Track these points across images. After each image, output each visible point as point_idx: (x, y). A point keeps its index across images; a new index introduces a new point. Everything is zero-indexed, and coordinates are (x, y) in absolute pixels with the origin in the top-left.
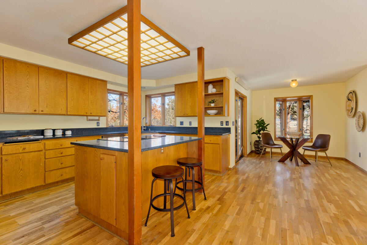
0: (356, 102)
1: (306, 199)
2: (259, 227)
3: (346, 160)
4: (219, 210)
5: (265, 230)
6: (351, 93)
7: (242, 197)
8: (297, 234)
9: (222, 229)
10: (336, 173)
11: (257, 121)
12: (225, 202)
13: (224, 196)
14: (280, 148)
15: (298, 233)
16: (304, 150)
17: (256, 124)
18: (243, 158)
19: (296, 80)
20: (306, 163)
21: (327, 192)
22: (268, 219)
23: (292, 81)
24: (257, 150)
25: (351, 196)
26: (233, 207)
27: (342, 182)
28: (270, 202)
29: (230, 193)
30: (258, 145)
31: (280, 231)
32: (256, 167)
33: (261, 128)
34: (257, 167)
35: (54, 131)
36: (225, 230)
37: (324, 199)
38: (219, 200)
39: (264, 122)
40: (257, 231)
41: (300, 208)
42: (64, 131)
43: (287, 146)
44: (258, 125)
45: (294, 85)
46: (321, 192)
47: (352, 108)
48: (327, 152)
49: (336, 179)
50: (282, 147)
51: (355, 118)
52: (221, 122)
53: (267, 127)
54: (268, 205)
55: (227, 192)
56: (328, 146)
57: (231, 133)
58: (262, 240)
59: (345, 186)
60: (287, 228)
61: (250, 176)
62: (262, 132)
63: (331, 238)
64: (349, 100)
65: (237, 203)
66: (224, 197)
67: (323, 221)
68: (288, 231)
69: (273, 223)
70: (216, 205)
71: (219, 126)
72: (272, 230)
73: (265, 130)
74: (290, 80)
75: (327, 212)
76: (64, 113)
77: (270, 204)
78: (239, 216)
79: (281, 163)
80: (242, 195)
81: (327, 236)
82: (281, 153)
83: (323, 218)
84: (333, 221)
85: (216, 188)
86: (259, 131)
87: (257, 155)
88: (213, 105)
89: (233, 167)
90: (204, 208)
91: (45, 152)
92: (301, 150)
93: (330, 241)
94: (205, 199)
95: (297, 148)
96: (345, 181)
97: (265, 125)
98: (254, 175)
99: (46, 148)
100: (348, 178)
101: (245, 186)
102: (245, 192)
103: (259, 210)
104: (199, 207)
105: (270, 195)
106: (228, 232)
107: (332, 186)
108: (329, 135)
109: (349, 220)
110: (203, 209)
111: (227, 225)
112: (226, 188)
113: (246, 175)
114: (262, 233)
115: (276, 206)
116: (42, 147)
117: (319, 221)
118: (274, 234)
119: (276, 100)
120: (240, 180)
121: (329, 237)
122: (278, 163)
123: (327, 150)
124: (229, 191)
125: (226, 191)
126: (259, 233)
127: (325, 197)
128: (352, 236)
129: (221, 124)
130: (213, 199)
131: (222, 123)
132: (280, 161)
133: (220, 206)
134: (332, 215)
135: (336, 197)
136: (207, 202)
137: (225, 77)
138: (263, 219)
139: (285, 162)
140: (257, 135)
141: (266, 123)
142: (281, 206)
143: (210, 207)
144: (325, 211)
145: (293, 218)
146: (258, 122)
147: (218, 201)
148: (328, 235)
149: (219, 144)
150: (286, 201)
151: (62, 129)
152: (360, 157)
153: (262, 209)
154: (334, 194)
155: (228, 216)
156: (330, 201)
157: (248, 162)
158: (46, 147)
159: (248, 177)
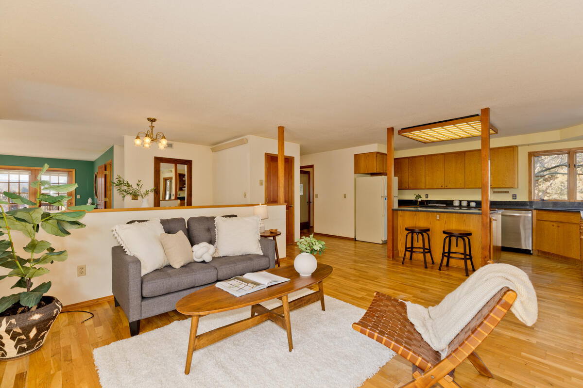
35: (460, 202)
42: (469, 202)
151: (467, 201)
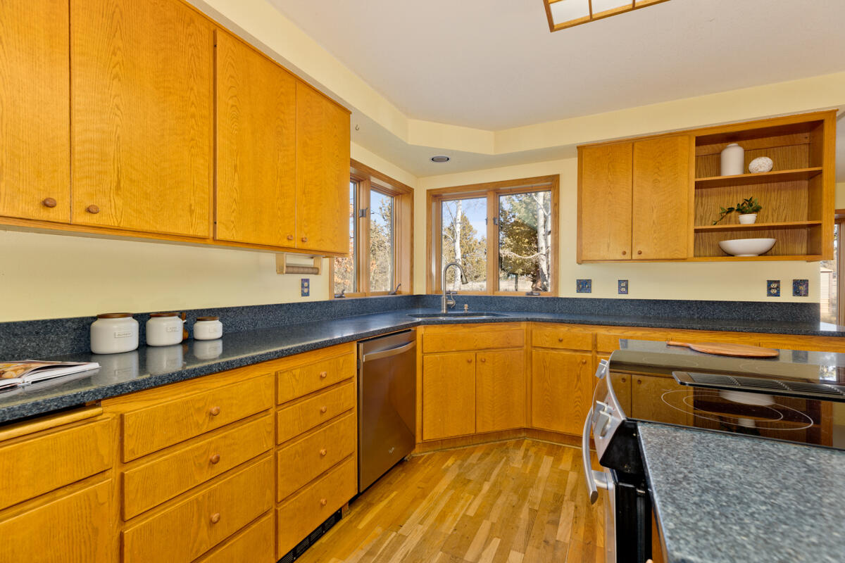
52: (770, 283)
71: (761, 296)
76: (203, 229)
88: (748, 219)
91: (122, 475)
99: (133, 452)
116: (104, 451)
129: (769, 289)
131: (773, 287)
137: (837, 110)
158: (129, 445)
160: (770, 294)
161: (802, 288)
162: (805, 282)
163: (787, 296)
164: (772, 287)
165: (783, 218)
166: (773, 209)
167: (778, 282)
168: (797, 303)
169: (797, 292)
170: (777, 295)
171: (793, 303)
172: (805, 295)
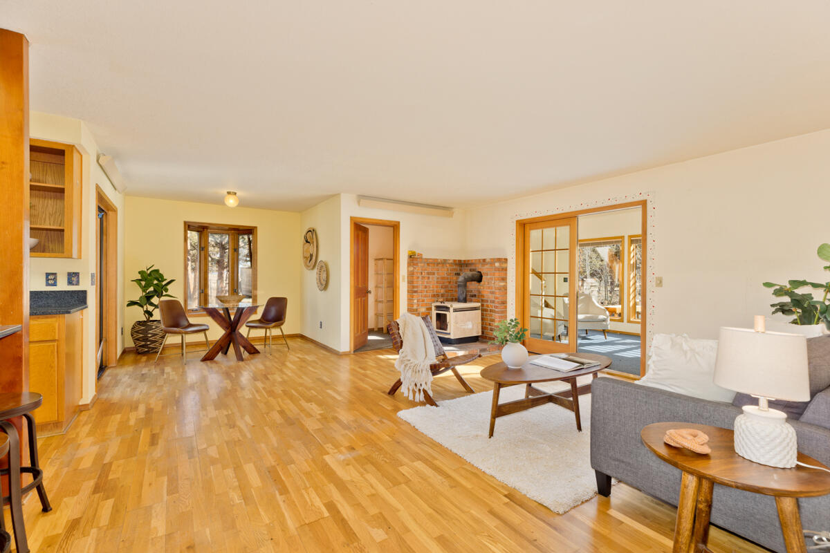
0: (317, 247)
1: (279, 409)
2: (230, 488)
3: (302, 337)
4: (116, 510)
5: (243, 487)
6: (310, 231)
7: (159, 455)
8: (292, 464)
9: (152, 539)
10: (298, 358)
11: (139, 273)
12: (122, 486)
13: (107, 476)
14: (205, 330)
15: (292, 462)
16: (248, 328)
17: (138, 281)
18: (108, 372)
19: (235, 194)
20: (253, 352)
21: (300, 388)
22: (238, 468)
23: (229, 193)
24: (142, 346)
25: (326, 384)
26: (150, 484)
27: (310, 368)
28: (226, 439)
29: (122, 462)
30: (145, 332)
31: (268, 473)
32: (158, 384)
33: (152, 289)
34: (160, 382)
36: (161, 537)
37: (300, 400)
38: (96, 489)
39: (161, 276)
40: (231, 496)
41: (277, 427)
43: (219, 324)
44: (143, 283)
45: (231, 202)
46: (293, 391)
47: (311, 256)
48: (282, 327)
49: (302, 367)
50: (207, 330)
51: (316, 270)
52: (48, 275)
53: (168, 287)
54: (225, 445)
55: (110, 464)
56: (285, 318)
57: (87, 307)
58: (246, 505)
59: (315, 373)
60: (273, 464)
61: (152, 406)
62: (155, 300)
63: (330, 445)
64: (307, 242)
65: (155, 472)
66: (110, 478)
67: (312, 430)
68: (277, 467)
69: (249, 468)
70: (98, 504)
71: (40, 286)
72: (255, 480)
73: (162, 295)
74: (225, 192)
75: (312, 416)
77: (227, 443)
78: (178, 492)
79: (208, 362)
80: (158, 452)
81: (325, 446)
82: (207, 343)
83: (311, 425)
84: (323, 425)
85: (66, 469)
86: (148, 298)
87: (144, 358)
89: (93, 400)
90: (60, 530)
92: (243, 330)
93: (331, 450)
94: (46, 508)
95: (238, 327)
96: (313, 367)
97: (164, 283)
98: (161, 401)
100: (314, 362)
101: (154, 432)
102: (161, 442)
103: (213, 462)
104: (36, 540)
105: (220, 427)
106: (169, 536)
107: (302, 378)
108: (285, 298)
109: (336, 415)
110: (58, 535)
111: (159, 525)
112: (100, 456)
113: (142, 408)
114: (240, 494)
115: (240, 440)
117: (308, 431)
118: (260, 485)
119: (189, 226)
120: (132, 422)
121: (328, 445)
122: (202, 363)
123: (282, 324)
124: (116, 458)
125: (107, 460)
126: (236, 497)
127: (301, 396)
128: (347, 432)
129: (47, 280)
130: (76, 497)
131: (51, 278)
132: (205, 359)
133: (110, 502)
134: (319, 417)
135: (312, 391)
136: (58, 513)
137: (74, 146)
138: (229, 472)
139: (216, 359)
140: (142, 307)
141: (168, 277)
142: (249, 435)
143: (80, 518)
144: (309, 415)
145: (276, 445)
146: (141, 276)
147: (97, 496)
148: (325, 444)
149: (54, 341)
150: (252, 424)
152: (321, 327)
153: (218, 456)
154: (309, 389)
155: (149, 510)
156: (309, 400)
157: (129, 378)
159: (149, 411)
160: (48, 284)
161: (74, 279)
162: (77, 274)
163: (62, 285)
164: (49, 278)
165: (59, 222)
166: (50, 214)
167: (55, 274)
168: (69, 291)
169: (70, 283)
170: (55, 284)
171: (65, 291)
172: (76, 285)
